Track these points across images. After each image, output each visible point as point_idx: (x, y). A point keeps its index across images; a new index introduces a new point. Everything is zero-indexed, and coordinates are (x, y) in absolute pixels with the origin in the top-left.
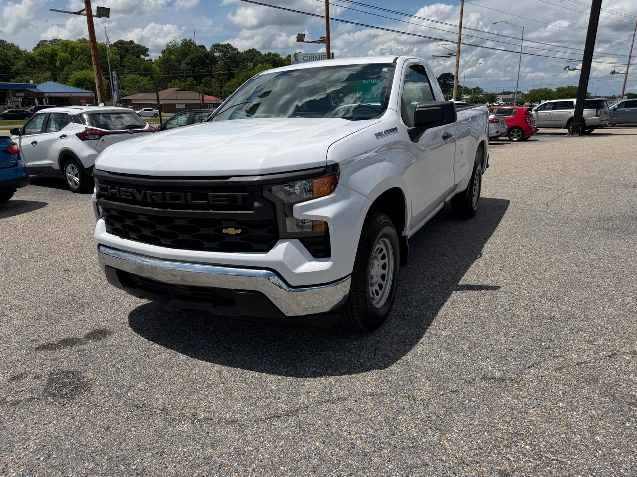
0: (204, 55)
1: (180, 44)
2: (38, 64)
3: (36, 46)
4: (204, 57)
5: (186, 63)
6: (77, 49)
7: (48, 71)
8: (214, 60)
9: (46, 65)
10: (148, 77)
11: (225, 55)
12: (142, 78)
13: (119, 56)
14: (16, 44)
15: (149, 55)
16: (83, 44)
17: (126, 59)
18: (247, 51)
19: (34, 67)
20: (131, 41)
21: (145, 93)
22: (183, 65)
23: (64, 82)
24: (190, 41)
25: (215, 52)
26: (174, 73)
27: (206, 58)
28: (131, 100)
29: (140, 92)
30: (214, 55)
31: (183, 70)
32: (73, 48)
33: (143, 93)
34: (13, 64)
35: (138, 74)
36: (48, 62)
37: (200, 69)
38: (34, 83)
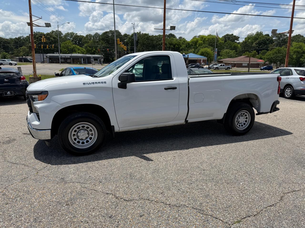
0: (266, 39)
1: (254, 34)
2: (190, 46)
3: (192, 39)
4: (266, 40)
5: (256, 44)
6: (206, 39)
7: (193, 49)
8: (272, 41)
9: (193, 46)
10: (234, 51)
11: (279, 39)
12: (231, 51)
13: (223, 42)
14: (185, 38)
15: (239, 40)
16: (209, 37)
17: (226, 43)
18: (295, 36)
19: (189, 47)
20: (232, 34)
21: (231, 58)
22: (254, 44)
23: (196, 53)
24: (260, 32)
25: (273, 37)
26: (247, 49)
27: (267, 40)
28: (222, 61)
29: (229, 58)
30: (272, 39)
31: (253, 47)
32: (205, 39)
33: (230, 58)
34: (181, 46)
35: (230, 49)
36: (194, 45)
37: (263, 46)
38: (185, 54)
